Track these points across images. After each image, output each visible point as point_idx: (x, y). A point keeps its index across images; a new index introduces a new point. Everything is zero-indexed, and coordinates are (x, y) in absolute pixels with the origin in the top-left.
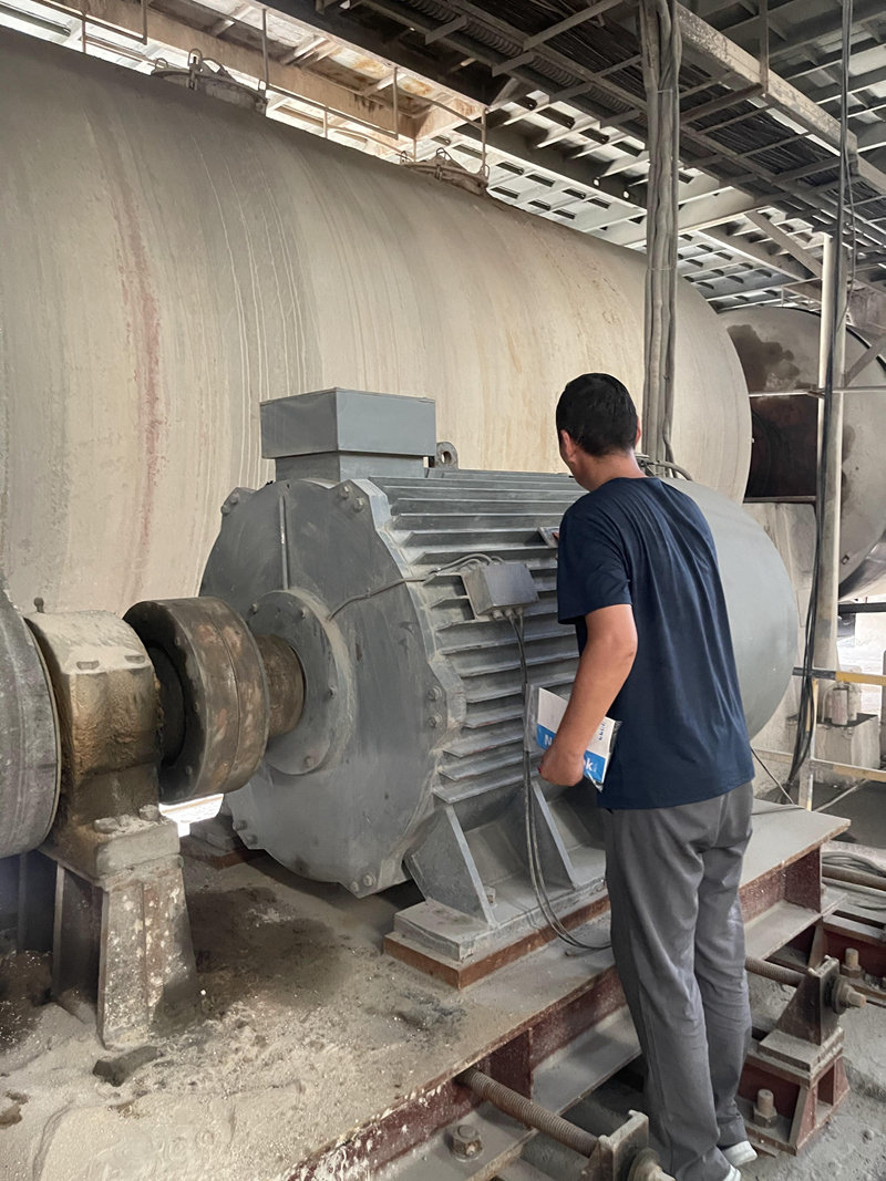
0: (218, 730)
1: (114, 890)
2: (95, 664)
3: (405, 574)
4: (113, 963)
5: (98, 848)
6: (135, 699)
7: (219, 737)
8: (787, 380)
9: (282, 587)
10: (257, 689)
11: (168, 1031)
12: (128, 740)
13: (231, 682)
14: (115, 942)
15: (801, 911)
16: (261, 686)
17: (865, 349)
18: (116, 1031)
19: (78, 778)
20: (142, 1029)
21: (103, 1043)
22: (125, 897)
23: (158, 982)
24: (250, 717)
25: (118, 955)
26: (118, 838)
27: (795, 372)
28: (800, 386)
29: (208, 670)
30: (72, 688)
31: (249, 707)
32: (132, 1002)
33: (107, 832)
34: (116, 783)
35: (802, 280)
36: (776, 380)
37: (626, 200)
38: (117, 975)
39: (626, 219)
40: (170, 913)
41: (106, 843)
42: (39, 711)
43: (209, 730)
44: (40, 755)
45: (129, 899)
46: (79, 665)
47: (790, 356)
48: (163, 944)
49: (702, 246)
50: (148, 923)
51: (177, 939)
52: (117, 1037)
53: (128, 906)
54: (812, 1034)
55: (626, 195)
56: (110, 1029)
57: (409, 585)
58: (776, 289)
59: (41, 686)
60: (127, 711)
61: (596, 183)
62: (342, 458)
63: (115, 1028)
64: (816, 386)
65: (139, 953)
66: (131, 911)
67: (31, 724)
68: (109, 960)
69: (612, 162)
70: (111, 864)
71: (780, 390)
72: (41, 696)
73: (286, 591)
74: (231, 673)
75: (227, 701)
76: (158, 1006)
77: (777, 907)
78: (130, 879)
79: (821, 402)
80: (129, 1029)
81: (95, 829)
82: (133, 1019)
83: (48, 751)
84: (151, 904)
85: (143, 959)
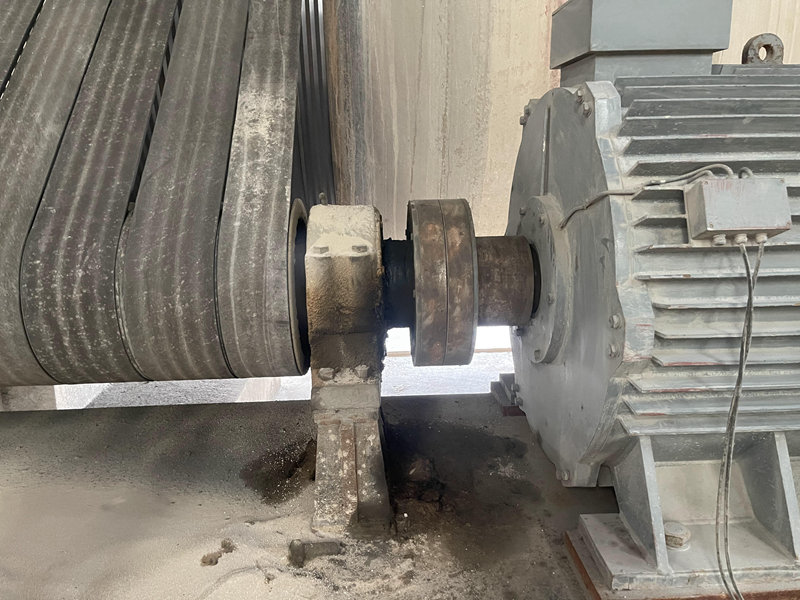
0: (427, 316)
1: (321, 424)
2: (326, 250)
3: (612, 186)
4: (320, 474)
6: (353, 280)
7: (428, 322)
9: (538, 193)
10: (466, 285)
11: (359, 536)
12: (347, 312)
13: (442, 276)
14: (322, 460)
16: (471, 283)
20: (340, 527)
21: (312, 527)
22: (330, 431)
24: (458, 309)
25: (324, 470)
26: (330, 385)
29: (423, 263)
32: (335, 506)
34: (342, 343)
38: (324, 484)
42: (278, 281)
44: (277, 314)
45: (333, 433)
46: (313, 249)
48: (360, 472)
50: (345, 455)
51: (372, 472)
52: (321, 526)
53: (333, 438)
56: (317, 519)
57: (613, 198)
59: (283, 262)
60: (347, 289)
63: (322, 519)
66: (335, 442)
67: (271, 290)
70: (321, 403)
73: (541, 198)
74: (443, 269)
75: (435, 292)
76: (353, 516)
78: (333, 418)
80: (331, 524)
82: (336, 518)
83: (282, 312)
84: (347, 441)
85: (344, 479)
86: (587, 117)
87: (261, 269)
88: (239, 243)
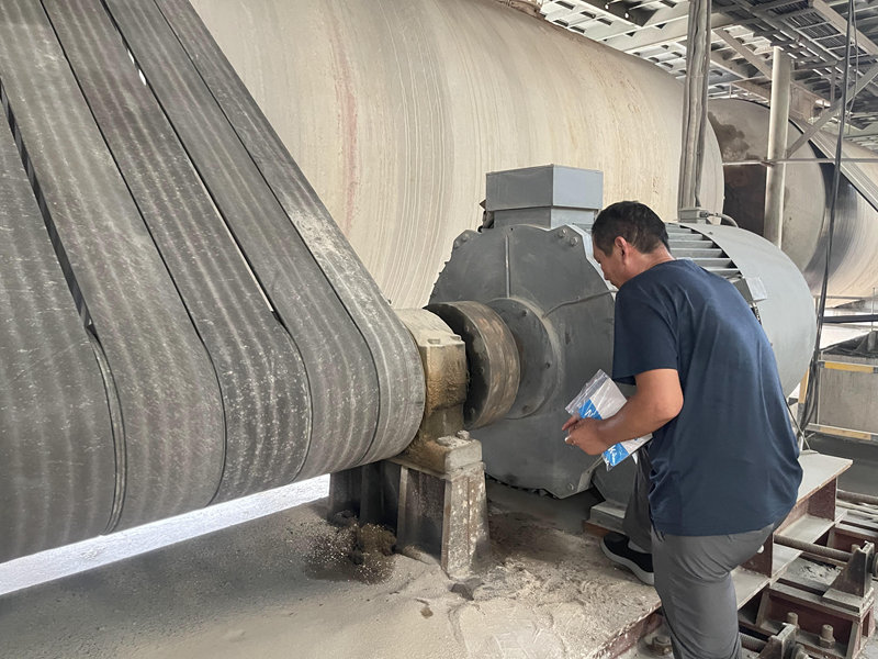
0: (495, 385)
1: (453, 481)
2: (438, 341)
5: (445, 455)
6: (459, 363)
7: (495, 390)
8: (739, 153)
9: (506, 296)
10: (514, 360)
11: (480, 570)
12: (454, 389)
13: (501, 355)
14: (454, 514)
15: (820, 520)
17: (800, 135)
18: (454, 568)
19: (430, 411)
20: (467, 568)
21: (448, 575)
22: (459, 486)
23: (474, 540)
24: (511, 378)
25: (455, 521)
26: (453, 449)
27: (747, 147)
28: (749, 158)
29: (490, 346)
30: (428, 355)
31: (511, 371)
32: (461, 551)
33: (447, 445)
34: (445, 417)
35: (746, 78)
36: (731, 154)
37: (627, 19)
38: (454, 534)
39: (624, 34)
40: (479, 499)
41: (449, 452)
42: (416, 368)
43: (491, 385)
44: (416, 396)
45: (461, 488)
46: (430, 341)
47: (741, 135)
48: (476, 517)
49: (675, 53)
50: (471, 504)
51: (482, 514)
52: (454, 572)
53: (460, 492)
54: (858, 590)
55: (627, 16)
56: (450, 567)
58: (724, 85)
59: (415, 353)
60: (454, 370)
61: (607, 7)
62: (553, 211)
63: (453, 566)
64: (766, 158)
65: (465, 521)
66: (463, 495)
67: (413, 376)
70: (452, 465)
71: (735, 161)
73: (509, 298)
74: (501, 350)
75: (500, 367)
76: (474, 555)
77: (804, 518)
78: (461, 475)
79: (769, 169)
80: (460, 568)
81: (440, 443)
82: (462, 562)
83: (420, 394)
84: (473, 493)
85: (468, 525)
86: (573, 246)
87: (404, 361)
88: (381, 341)
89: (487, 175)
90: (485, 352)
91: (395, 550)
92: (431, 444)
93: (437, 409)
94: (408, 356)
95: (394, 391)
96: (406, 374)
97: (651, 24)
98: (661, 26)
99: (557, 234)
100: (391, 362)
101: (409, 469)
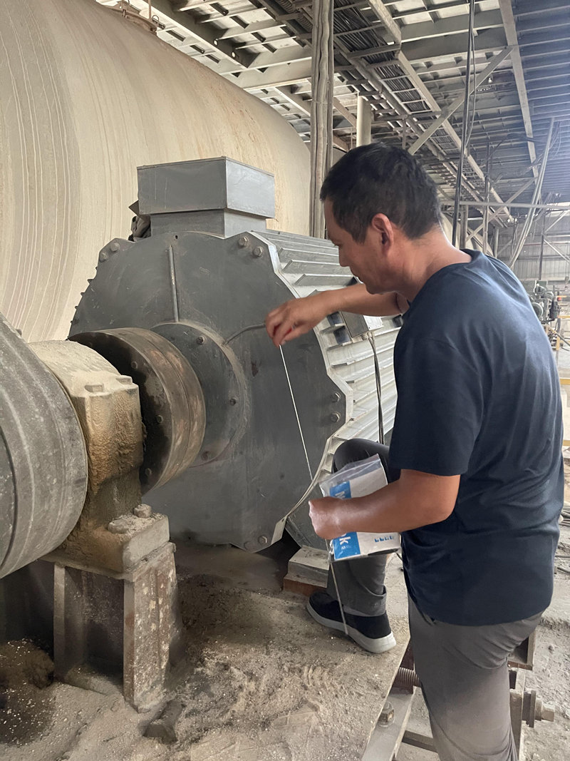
0: (179, 437)
1: (137, 580)
4: (138, 640)
5: (122, 547)
6: (132, 415)
11: (176, 685)
14: (139, 622)
18: (142, 695)
19: (96, 489)
20: (158, 688)
22: (144, 585)
23: (166, 648)
24: (196, 424)
25: (140, 633)
30: (87, 409)
31: (196, 416)
32: (150, 668)
33: (123, 532)
34: (116, 490)
37: (234, 58)
38: (141, 650)
39: (230, 73)
40: (169, 592)
42: (72, 432)
43: (173, 437)
44: (76, 471)
45: (146, 586)
46: (88, 389)
49: (273, 99)
50: (160, 602)
51: (173, 610)
52: (145, 699)
53: (146, 591)
55: (233, 55)
59: (68, 409)
61: (216, 43)
62: (226, 216)
63: (141, 693)
65: (153, 627)
66: (148, 594)
67: (67, 444)
68: (136, 639)
69: (226, 30)
70: (132, 558)
72: (70, 418)
73: (178, 323)
76: (167, 667)
78: (146, 568)
80: (150, 691)
81: (114, 531)
82: (151, 682)
83: (80, 468)
84: (162, 586)
85: (158, 631)
86: (257, 256)
87: (51, 423)
89: (139, 169)
90: (163, 395)
91: (53, 678)
92: (99, 533)
93: (106, 483)
94: (57, 416)
95: (39, 472)
96: (56, 443)
97: (255, 67)
98: (263, 70)
99: (237, 243)
100: (31, 427)
101: (67, 568)
